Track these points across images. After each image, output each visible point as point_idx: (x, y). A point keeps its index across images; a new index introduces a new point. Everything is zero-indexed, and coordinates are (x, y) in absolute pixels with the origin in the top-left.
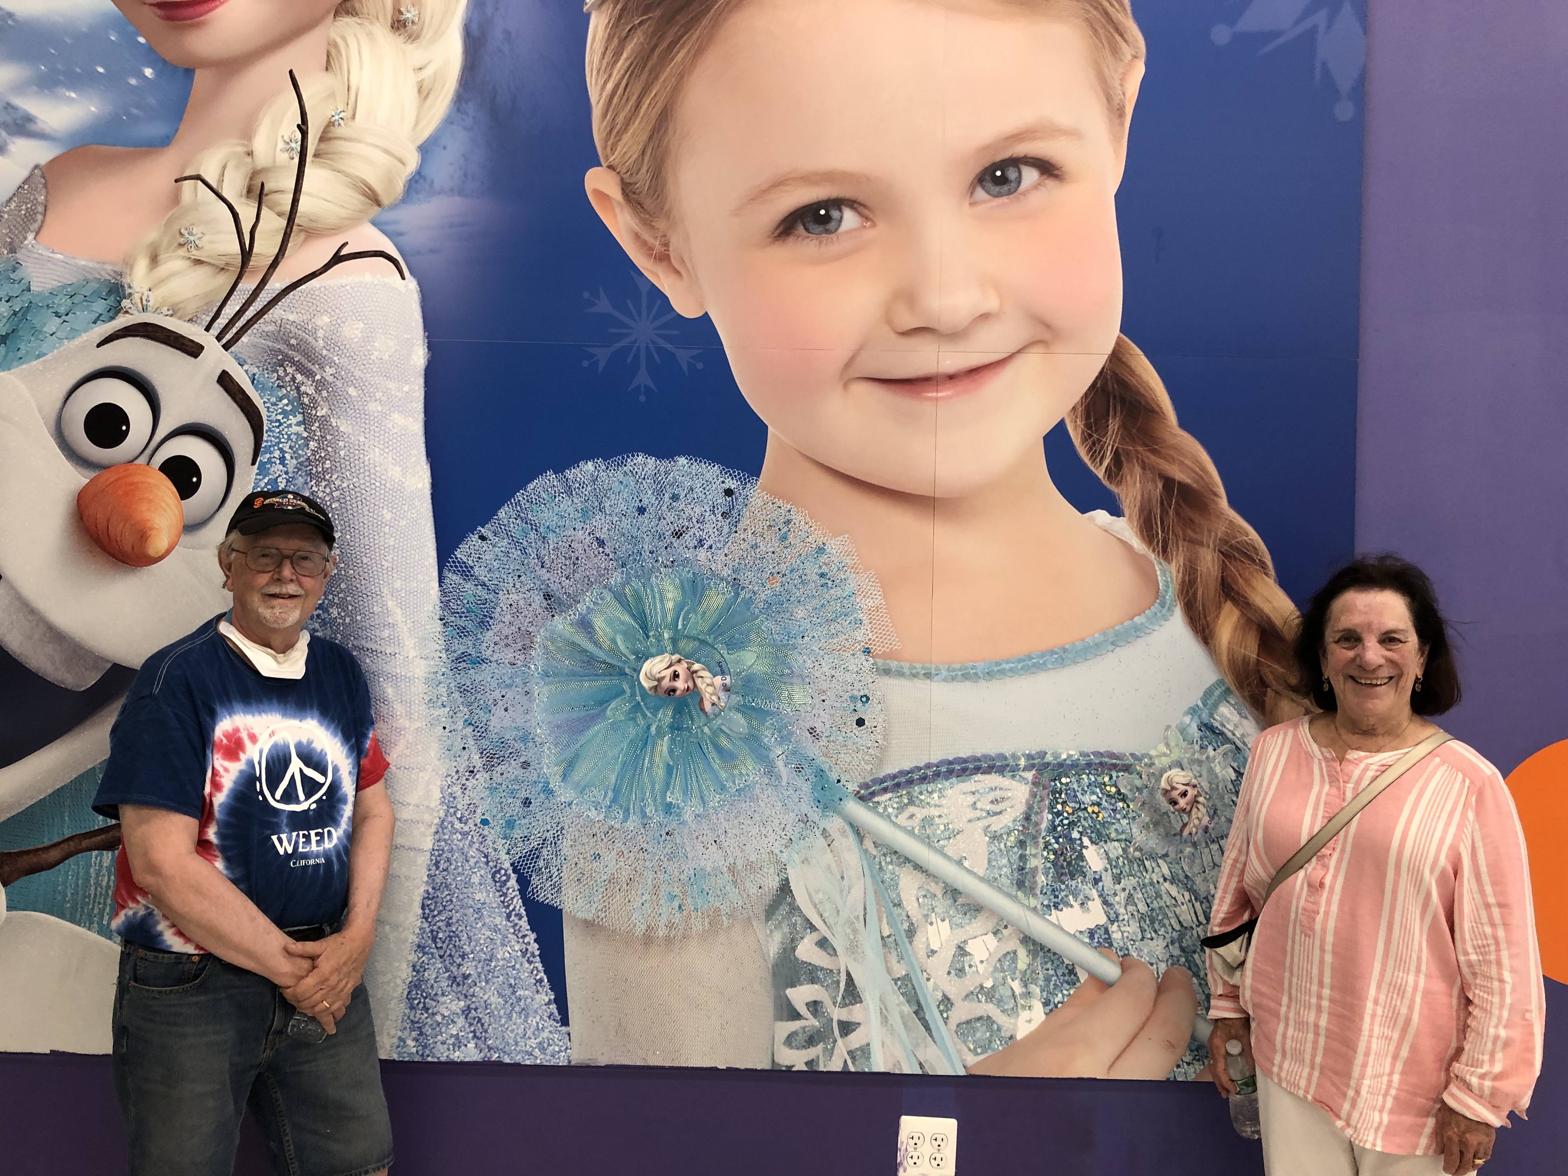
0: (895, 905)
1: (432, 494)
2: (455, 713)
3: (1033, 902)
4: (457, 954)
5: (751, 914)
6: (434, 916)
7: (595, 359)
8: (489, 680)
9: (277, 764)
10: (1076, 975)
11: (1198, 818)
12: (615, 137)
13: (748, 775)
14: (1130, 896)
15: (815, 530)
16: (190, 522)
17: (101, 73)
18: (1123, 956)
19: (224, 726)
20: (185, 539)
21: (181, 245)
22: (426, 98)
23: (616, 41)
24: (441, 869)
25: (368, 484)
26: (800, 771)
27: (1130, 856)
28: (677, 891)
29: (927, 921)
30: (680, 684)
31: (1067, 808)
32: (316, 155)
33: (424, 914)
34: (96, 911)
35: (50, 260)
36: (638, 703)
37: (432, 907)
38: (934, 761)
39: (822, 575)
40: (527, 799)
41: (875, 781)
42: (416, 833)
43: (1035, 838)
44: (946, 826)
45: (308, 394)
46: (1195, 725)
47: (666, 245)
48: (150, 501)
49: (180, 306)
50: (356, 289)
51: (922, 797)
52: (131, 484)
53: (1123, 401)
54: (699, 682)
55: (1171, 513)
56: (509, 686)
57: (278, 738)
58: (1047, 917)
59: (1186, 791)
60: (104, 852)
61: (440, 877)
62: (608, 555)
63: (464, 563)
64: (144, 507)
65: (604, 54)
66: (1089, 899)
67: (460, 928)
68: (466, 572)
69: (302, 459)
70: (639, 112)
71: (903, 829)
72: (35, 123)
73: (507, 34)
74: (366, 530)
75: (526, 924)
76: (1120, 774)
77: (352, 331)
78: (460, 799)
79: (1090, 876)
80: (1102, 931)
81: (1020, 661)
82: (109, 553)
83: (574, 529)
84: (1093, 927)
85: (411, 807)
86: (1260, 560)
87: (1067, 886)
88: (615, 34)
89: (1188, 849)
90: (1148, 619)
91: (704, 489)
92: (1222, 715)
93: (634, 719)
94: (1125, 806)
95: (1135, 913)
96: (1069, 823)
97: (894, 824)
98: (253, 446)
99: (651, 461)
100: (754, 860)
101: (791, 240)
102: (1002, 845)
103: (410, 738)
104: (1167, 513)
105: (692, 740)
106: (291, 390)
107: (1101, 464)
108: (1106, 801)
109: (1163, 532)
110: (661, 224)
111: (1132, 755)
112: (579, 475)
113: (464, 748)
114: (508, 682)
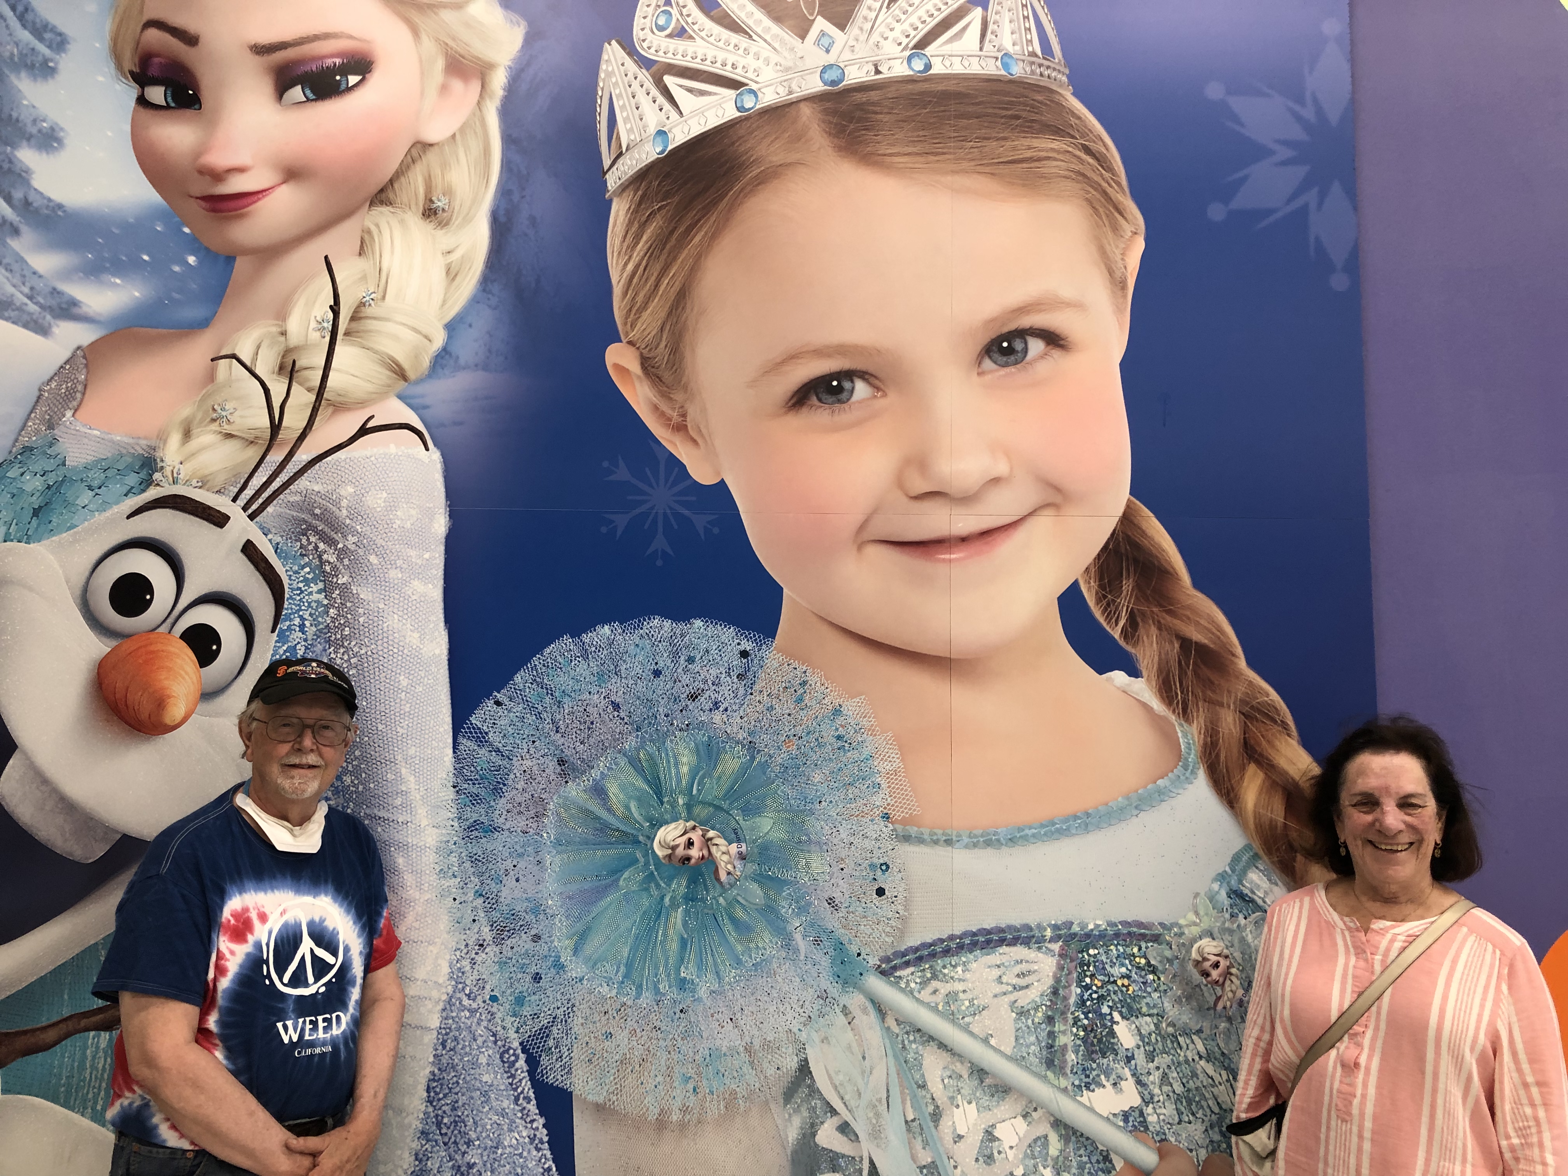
0: (919, 1086)
1: (449, 660)
2: (466, 884)
3: (1064, 1083)
4: (462, 1141)
5: (769, 1096)
6: (439, 1100)
7: (614, 524)
8: (501, 849)
9: (286, 947)
10: (1111, 1162)
11: (1232, 991)
12: (635, 314)
13: (765, 949)
14: (1165, 1075)
15: (831, 691)
16: (209, 690)
17: (145, 261)
18: (1159, 1141)
19: (234, 904)
20: (202, 707)
21: (214, 420)
22: (453, 279)
23: (636, 225)
24: (448, 1048)
25: (385, 650)
26: (819, 945)
27: (1163, 1032)
28: (691, 1072)
29: (952, 1104)
30: (695, 853)
31: (1096, 982)
32: (347, 334)
33: (429, 1097)
34: (90, 1096)
35: (86, 435)
36: (652, 873)
37: (438, 1090)
38: (957, 932)
39: (839, 738)
40: (537, 974)
41: (897, 954)
42: (423, 1010)
43: (1063, 1013)
44: (971, 1001)
45: (329, 563)
46: (1223, 893)
47: (684, 415)
48: (170, 669)
49: (208, 478)
50: (380, 460)
51: (946, 971)
52: (153, 652)
53: (1136, 561)
54: (714, 849)
55: (1189, 673)
56: (521, 855)
57: (289, 917)
58: (1078, 1098)
59: (1219, 962)
60: (102, 1033)
61: (447, 1057)
62: (623, 719)
63: (479, 729)
64: (163, 675)
65: (625, 237)
66: (1122, 1079)
67: (466, 1113)
68: (481, 738)
69: (321, 626)
70: (658, 290)
71: (927, 1005)
72: (80, 307)
73: (533, 220)
74: (383, 696)
75: (535, 1107)
76: (1149, 945)
77: (376, 501)
78: (469, 974)
79: (1122, 1053)
80: (1137, 1114)
81: (1042, 826)
82: (126, 723)
83: (590, 693)
84: (1126, 1109)
85: (419, 983)
86: (1281, 721)
87: (1098, 1065)
88: (635, 219)
89: (1223, 1024)
90: (1172, 782)
91: (720, 651)
92: (1252, 882)
93: (647, 890)
94: (1156, 978)
95: (1171, 1094)
96: (1098, 997)
97: (917, 1000)
98: (273, 613)
99: (667, 624)
100: (772, 1039)
101: (805, 410)
102: (1030, 1022)
103: (419, 909)
104: (1186, 673)
105: (706, 911)
106: (314, 558)
107: (1116, 625)
108: (1136, 973)
109: (1182, 693)
110: (679, 396)
111: (1160, 924)
112: (596, 639)
113: (474, 921)
114: (520, 850)
